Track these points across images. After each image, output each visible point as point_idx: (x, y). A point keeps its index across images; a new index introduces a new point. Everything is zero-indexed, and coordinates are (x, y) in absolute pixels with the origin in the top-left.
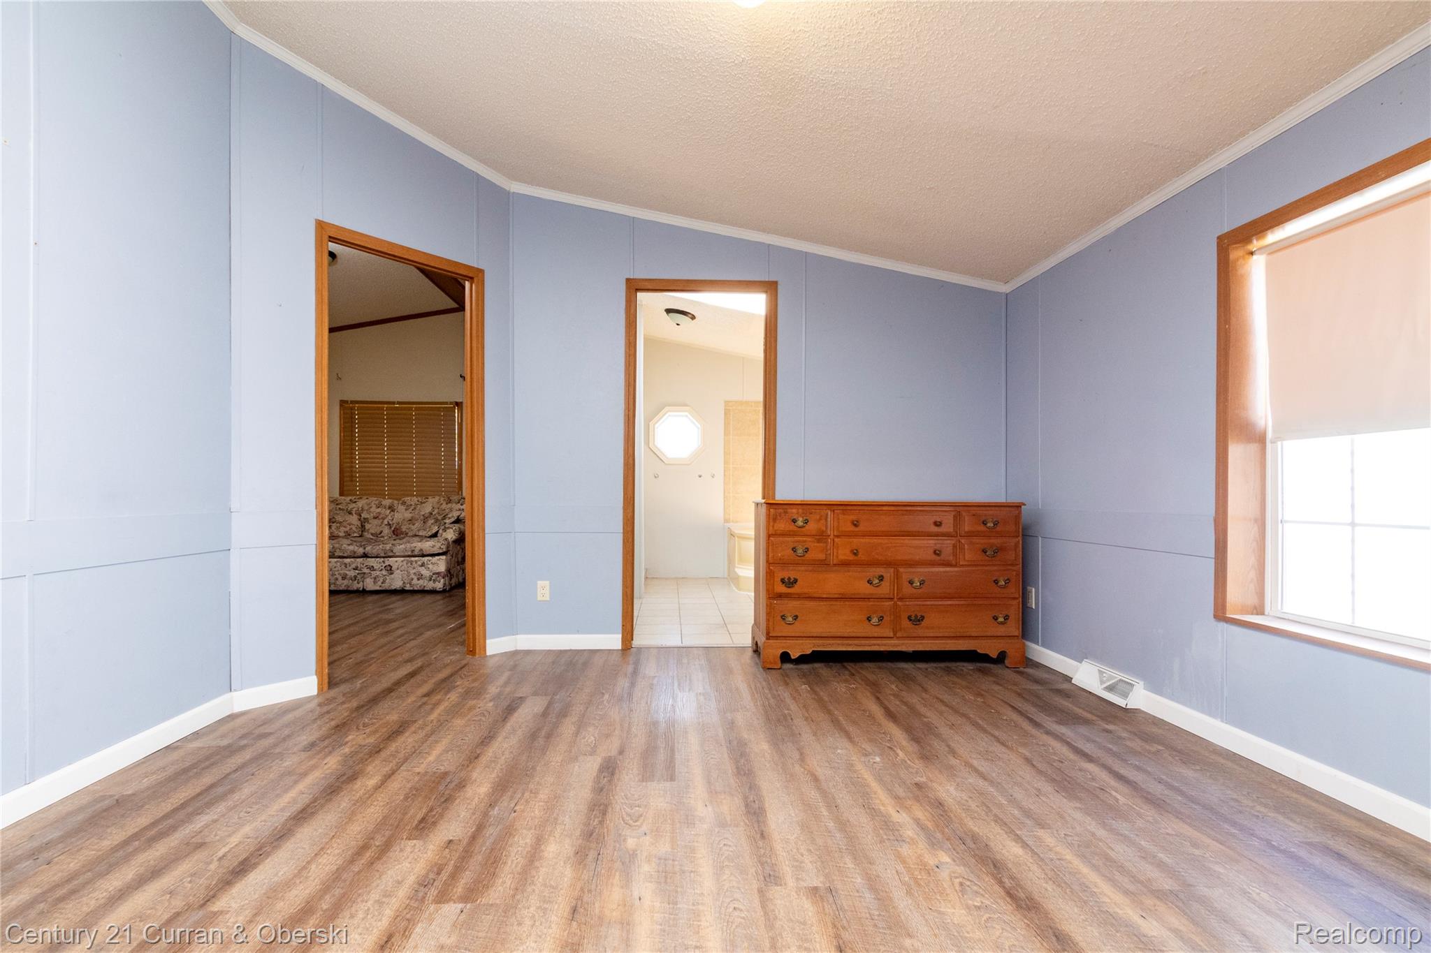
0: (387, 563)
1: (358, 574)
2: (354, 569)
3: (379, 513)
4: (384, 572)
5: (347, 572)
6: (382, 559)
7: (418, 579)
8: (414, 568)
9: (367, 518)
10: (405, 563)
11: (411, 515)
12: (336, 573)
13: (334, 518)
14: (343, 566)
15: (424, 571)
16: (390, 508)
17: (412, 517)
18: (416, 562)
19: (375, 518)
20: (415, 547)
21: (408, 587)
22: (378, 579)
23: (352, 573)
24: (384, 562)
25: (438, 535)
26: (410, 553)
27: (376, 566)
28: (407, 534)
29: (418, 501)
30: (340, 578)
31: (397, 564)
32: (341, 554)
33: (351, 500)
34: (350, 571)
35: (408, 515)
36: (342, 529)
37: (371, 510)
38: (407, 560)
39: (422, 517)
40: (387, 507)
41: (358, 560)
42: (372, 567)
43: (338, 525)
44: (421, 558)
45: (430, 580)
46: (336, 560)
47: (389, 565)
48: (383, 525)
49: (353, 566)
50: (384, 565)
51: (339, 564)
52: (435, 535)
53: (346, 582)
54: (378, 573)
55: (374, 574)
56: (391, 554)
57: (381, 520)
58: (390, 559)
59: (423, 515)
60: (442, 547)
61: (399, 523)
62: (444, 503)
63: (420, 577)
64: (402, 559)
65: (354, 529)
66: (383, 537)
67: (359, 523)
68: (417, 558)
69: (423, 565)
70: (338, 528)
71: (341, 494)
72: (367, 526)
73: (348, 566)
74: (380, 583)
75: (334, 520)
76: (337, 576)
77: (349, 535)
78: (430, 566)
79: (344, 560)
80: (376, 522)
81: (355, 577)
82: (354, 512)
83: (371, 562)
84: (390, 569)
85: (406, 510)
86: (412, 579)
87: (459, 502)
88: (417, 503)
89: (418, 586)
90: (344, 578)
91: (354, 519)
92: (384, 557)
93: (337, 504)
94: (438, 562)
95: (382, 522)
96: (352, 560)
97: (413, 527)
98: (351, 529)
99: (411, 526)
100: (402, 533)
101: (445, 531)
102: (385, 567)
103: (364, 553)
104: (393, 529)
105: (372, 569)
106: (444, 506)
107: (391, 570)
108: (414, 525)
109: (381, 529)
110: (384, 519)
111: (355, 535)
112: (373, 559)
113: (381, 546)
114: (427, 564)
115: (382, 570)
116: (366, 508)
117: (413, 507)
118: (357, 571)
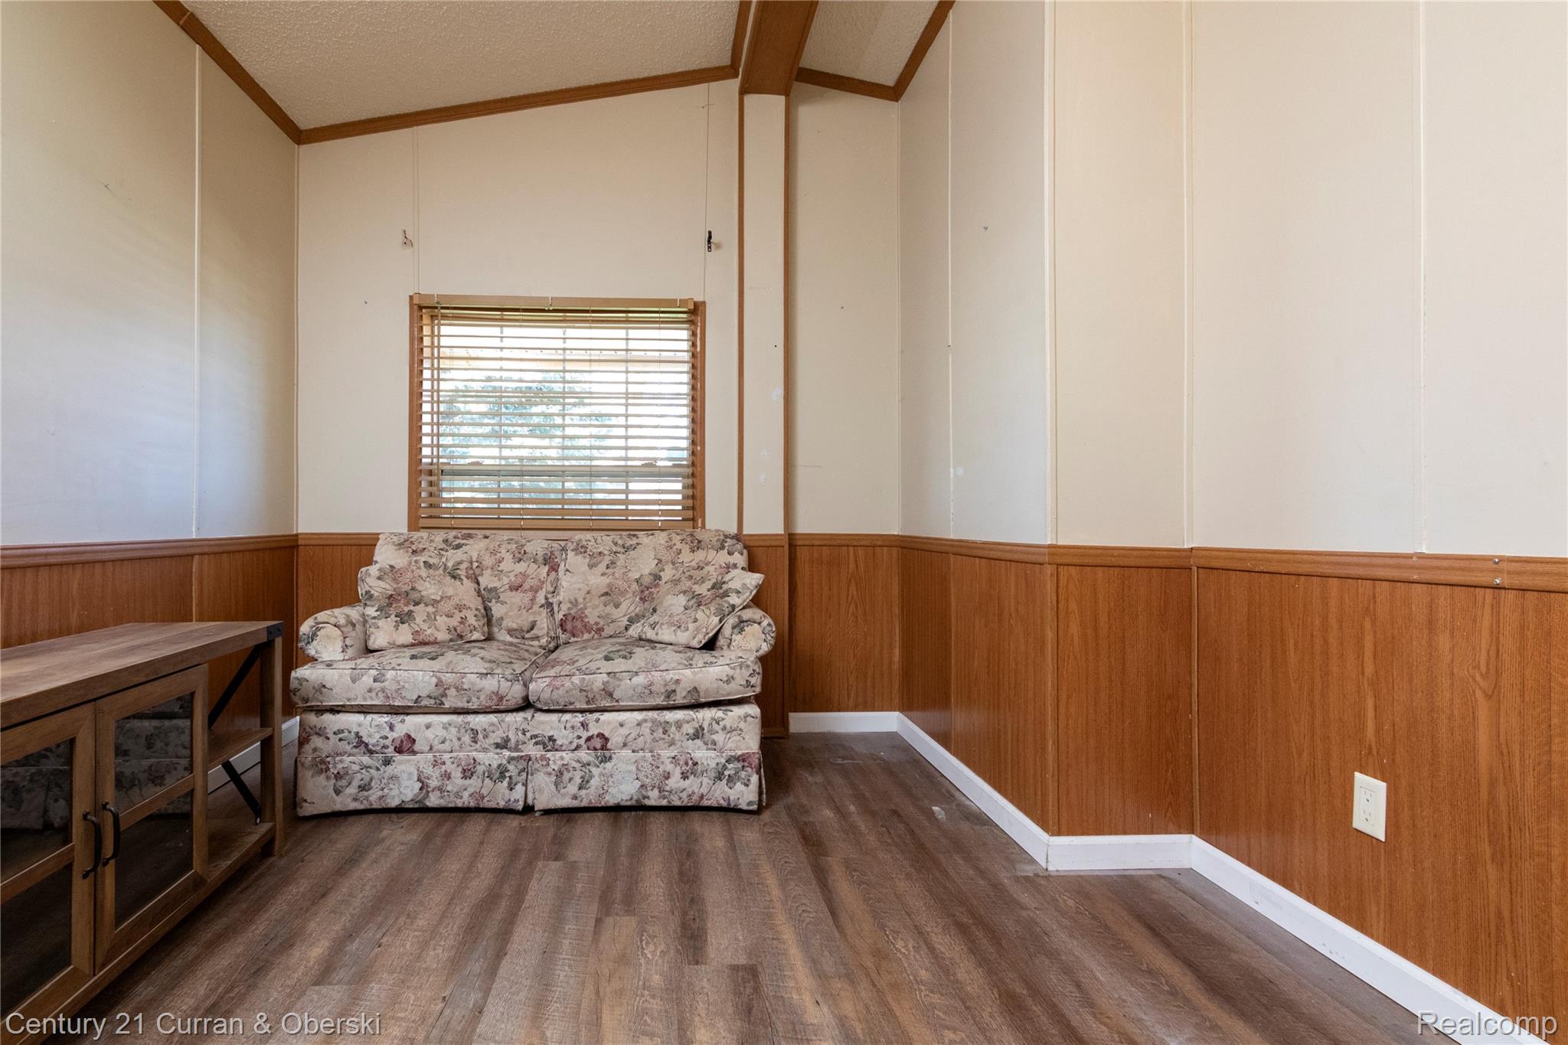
0: (594, 730)
1: (510, 760)
2: (498, 746)
3: (524, 575)
4: (584, 755)
5: (479, 756)
6: (580, 717)
7: (684, 776)
8: (672, 743)
9: (495, 589)
10: (646, 729)
11: (606, 580)
12: (446, 757)
13: (413, 589)
14: (467, 739)
15: (702, 754)
16: (546, 562)
17: (610, 586)
18: (679, 725)
19: (515, 588)
20: (678, 682)
21: (654, 798)
22: (566, 776)
23: (491, 759)
24: (584, 725)
25: (721, 641)
26: (660, 701)
27: (563, 737)
28: (600, 630)
29: (616, 544)
30: (457, 774)
31: (624, 731)
32: (461, 704)
33: (446, 541)
34: (485, 750)
35: (597, 580)
36: (442, 621)
37: (503, 566)
38: (654, 721)
39: (635, 586)
40: (540, 559)
41: (510, 718)
42: (551, 739)
43: (430, 609)
44: (690, 713)
45: (719, 777)
46: (445, 718)
47: (601, 735)
48: (536, 608)
49: (496, 737)
50: (585, 735)
51: (453, 730)
52: (710, 645)
53: (474, 784)
54: (567, 756)
55: (556, 759)
56: (606, 703)
57: (530, 595)
58: (606, 717)
59: (637, 581)
60: (753, 681)
61: (575, 603)
62: (686, 549)
63: (691, 769)
64: (638, 716)
65: (472, 621)
67: (476, 603)
68: (680, 715)
69: (698, 734)
70: (431, 619)
71: (414, 524)
72: (497, 610)
73: (480, 736)
74: (572, 789)
75: (414, 596)
76: (449, 767)
77: (461, 637)
78: (719, 738)
79: (470, 718)
80: (517, 598)
81: (502, 772)
82: (462, 573)
83: (547, 724)
84: (602, 745)
85: (591, 566)
86: (667, 776)
87: (722, 548)
88: (615, 549)
89: (684, 795)
90: (468, 773)
91: (464, 591)
92: (582, 711)
93: (414, 552)
94: (742, 725)
95: (533, 600)
96: (492, 718)
97: (617, 613)
98: (463, 620)
99: (610, 609)
100: (587, 628)
101: (742, 630)
102: (589, 739)
103: (526, 698)
104: (559, 616)
105: (549, 743)
106: (686, 557)
107: (604, 748)
108: (617, 606)
109: (531, 619)
110: (535, 590)
111: (476, 636)
112: (554, 717)
113: (576, 680)
114: (712, 732)
115: (578, 748)
116: (488, 561)
117: (607, 560)
118: (506, 753)
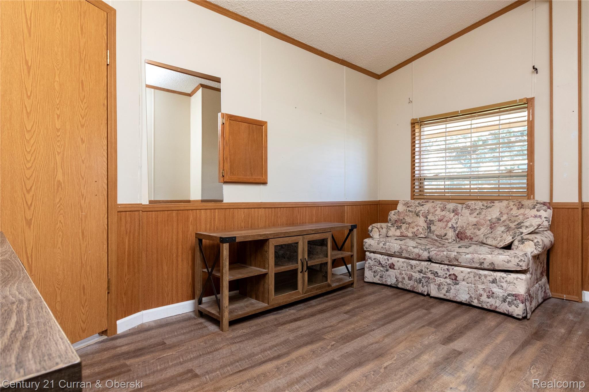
0: (451, 272)
1: (423, 277)
2: (419, 272)
3: (444, 216)
4: (448, 281)
5: (413, 274)
6: (446, 267)
7: (488, 297)
8: (483, 283)
9: (433, 220)
10: (472, 275)
11: (476, 220)
12: (404, 272)
13: (404, 219)
14: (409, 267)
15: (495, 289)
16: (453, 212)
17: (477, 222)
18: (486, 276)
19: (440, 221)
20: (484, 259)
21: (475, 303)
22: (442, 287)
23: (417, 275)
24: (448, 270)
25: (513, 247)
26: (477, 265)
27: (441, 273)
28: (471, 239)
29: (483, 205)
30: (407, 278)
31: (463, 275)
32: (407, 256)
33: (419, 203)
34: (415, 272)
35: (473, 219)
36: (411, 230)
37: (436, 213)
38: (475, 273)
39: (488, 223)
40: (451, 211)
41: (423, 263)
42: (436, 272)
43: (408, 225)
44: (492, 273)
45: (504, 301)
46: (403, 260)
47: (454, 275)
48: (447, 228)
49: (418, 269)
50: (448, 273)
51: (405, 264)
52: (508, 247)
53: (411, 283)
54: (442, 280)
55: (439, 280)
56: (457, 263)
57: (445, 223)
58: (456, 268)
59: (490, 220)
60: (521, 264)
61: (462, 227)
62: (515, 208)
63: (491, 295)
64: (469, 270)
65: (421, 230)
66: (447, 239)
67: (425, 225)
68: (486, 272)
69: (494, 281)
70: (407, 229)
71: (413, 197)
72: (433, 228)
73: (413, 267)
74: (444, 291)
75: (404, 221)
76: (404, 276)
77: (416, 236)
78: (505, 285)
79: (410, 261)
80: (441, 224)
81: (420, 281)
82: (421, 214)
83: (435, 267)
84: (455, 278)
85: (470, 214)
86: (481, 295)
87: (534, 208)
88: (482, 207)
89: (488, 305)
90: (410, 279)
91: (421, 221)
92: (448, 265)
93: (408, 207)
94: (515, 281)
95: (447, 225)
96: (417, 262)
97: (478, 233)
98: (418, 230)
99: (476, 231)
100: (466, 237)
101: (523, 243)
102: (450, 275)
103: (429, 257)
104: (457, 232)
105: (436, 274)
106: (515, 212)
107: (456, 279)
108: (479, 230)
109: (445, 232)
110: (448, 222)
111: (422, 236)
112: (438, 265)
113: (445, 253)
114: (500, 282)
115: (446, 278)
116: (432, 210)
117: (477, 212)
118: (422, 275)
